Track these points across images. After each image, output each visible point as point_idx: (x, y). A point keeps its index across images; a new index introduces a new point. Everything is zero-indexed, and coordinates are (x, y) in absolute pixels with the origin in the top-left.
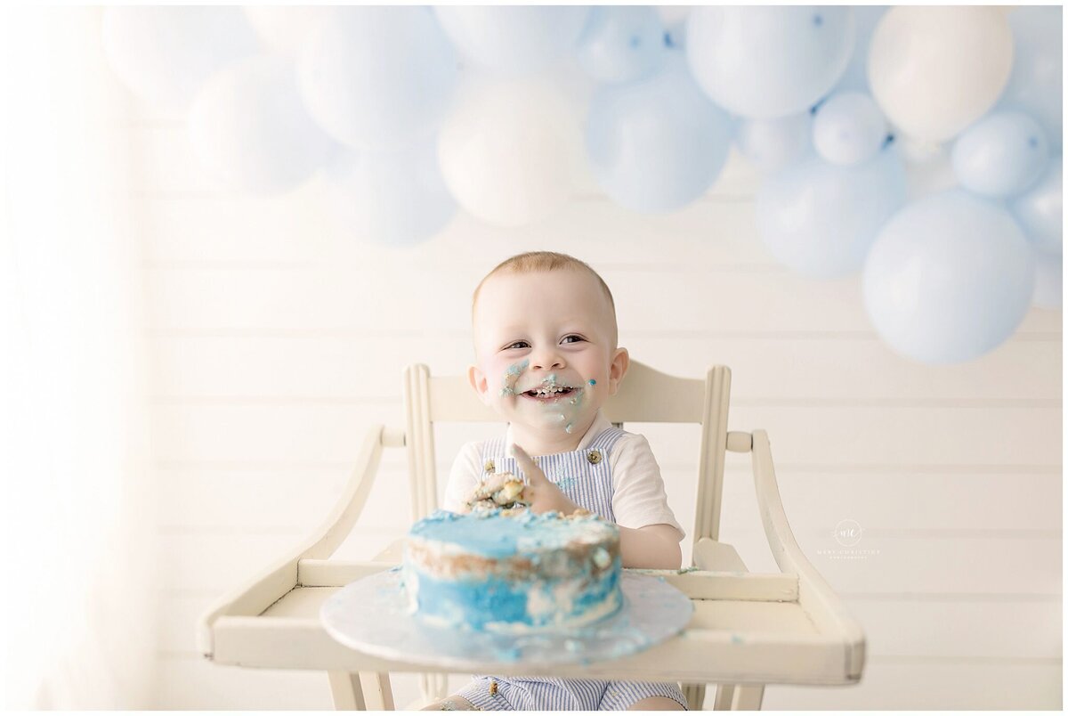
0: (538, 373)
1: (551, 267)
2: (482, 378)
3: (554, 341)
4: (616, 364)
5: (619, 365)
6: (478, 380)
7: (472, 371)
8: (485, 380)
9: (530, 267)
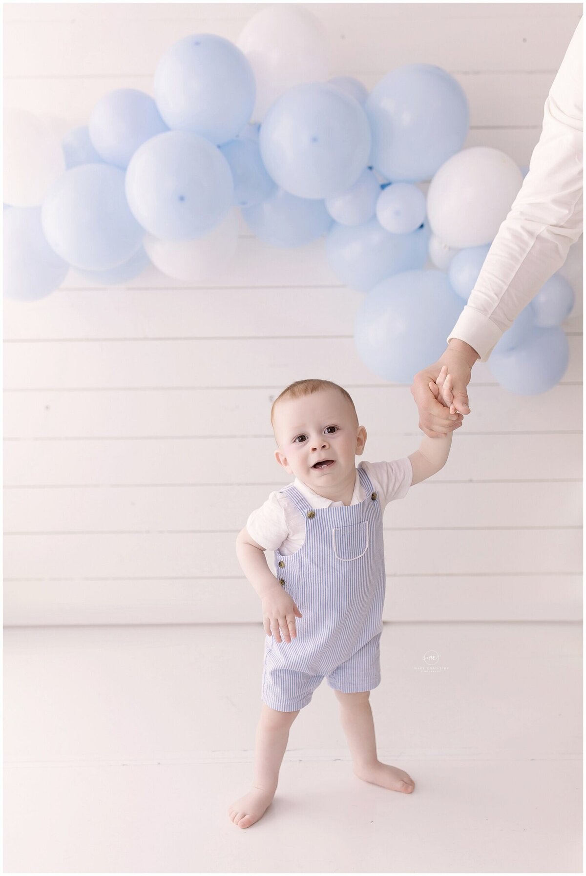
0: (316, 453)
1: (312, 392)
2: (284, 458)
3: (320, 432)
4: (360, 437)
5: (362, 437)
6: (282, 459)
7: (277, 455)
8: (285, 459)
9: (300, 393)
